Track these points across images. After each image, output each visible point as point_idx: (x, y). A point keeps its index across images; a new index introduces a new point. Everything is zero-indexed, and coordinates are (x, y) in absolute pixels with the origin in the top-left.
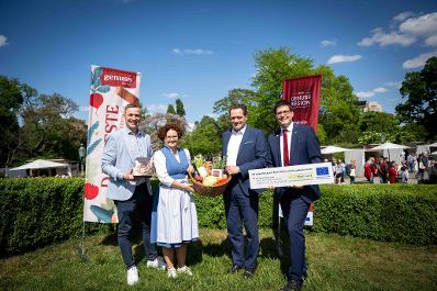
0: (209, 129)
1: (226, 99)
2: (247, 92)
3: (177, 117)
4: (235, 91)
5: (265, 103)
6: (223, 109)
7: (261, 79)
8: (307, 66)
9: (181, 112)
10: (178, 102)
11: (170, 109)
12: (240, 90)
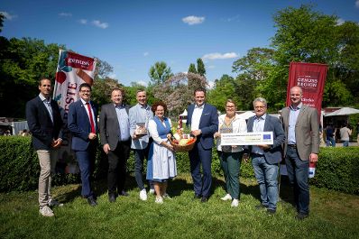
0: (228, 88)
1: (245, 59)
2: (267, 51)
3: (198, 76)
4: (254, 50)
5: (284, 62)
6: (242, 69)
7: (280, 39)
8: (331, 23)
9: (202, 71)
10: (200, 62)
11: (192, 69)
12: (259, 49)
